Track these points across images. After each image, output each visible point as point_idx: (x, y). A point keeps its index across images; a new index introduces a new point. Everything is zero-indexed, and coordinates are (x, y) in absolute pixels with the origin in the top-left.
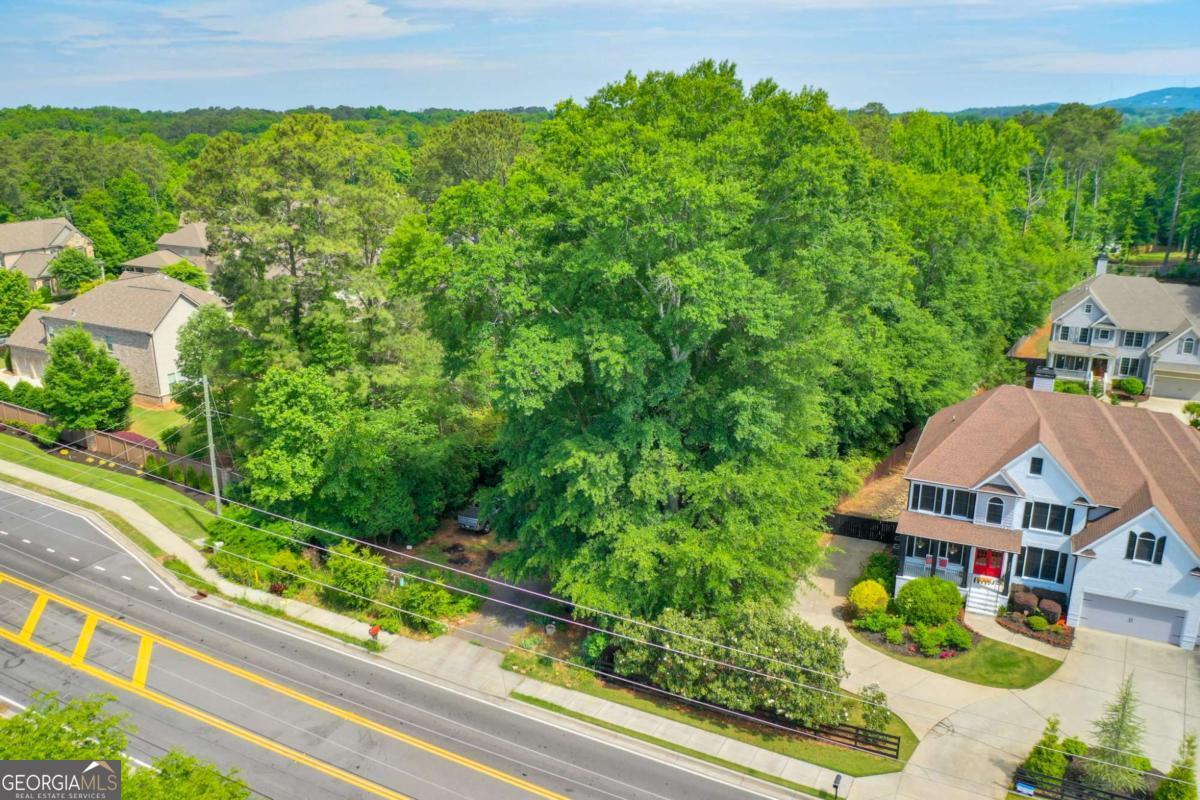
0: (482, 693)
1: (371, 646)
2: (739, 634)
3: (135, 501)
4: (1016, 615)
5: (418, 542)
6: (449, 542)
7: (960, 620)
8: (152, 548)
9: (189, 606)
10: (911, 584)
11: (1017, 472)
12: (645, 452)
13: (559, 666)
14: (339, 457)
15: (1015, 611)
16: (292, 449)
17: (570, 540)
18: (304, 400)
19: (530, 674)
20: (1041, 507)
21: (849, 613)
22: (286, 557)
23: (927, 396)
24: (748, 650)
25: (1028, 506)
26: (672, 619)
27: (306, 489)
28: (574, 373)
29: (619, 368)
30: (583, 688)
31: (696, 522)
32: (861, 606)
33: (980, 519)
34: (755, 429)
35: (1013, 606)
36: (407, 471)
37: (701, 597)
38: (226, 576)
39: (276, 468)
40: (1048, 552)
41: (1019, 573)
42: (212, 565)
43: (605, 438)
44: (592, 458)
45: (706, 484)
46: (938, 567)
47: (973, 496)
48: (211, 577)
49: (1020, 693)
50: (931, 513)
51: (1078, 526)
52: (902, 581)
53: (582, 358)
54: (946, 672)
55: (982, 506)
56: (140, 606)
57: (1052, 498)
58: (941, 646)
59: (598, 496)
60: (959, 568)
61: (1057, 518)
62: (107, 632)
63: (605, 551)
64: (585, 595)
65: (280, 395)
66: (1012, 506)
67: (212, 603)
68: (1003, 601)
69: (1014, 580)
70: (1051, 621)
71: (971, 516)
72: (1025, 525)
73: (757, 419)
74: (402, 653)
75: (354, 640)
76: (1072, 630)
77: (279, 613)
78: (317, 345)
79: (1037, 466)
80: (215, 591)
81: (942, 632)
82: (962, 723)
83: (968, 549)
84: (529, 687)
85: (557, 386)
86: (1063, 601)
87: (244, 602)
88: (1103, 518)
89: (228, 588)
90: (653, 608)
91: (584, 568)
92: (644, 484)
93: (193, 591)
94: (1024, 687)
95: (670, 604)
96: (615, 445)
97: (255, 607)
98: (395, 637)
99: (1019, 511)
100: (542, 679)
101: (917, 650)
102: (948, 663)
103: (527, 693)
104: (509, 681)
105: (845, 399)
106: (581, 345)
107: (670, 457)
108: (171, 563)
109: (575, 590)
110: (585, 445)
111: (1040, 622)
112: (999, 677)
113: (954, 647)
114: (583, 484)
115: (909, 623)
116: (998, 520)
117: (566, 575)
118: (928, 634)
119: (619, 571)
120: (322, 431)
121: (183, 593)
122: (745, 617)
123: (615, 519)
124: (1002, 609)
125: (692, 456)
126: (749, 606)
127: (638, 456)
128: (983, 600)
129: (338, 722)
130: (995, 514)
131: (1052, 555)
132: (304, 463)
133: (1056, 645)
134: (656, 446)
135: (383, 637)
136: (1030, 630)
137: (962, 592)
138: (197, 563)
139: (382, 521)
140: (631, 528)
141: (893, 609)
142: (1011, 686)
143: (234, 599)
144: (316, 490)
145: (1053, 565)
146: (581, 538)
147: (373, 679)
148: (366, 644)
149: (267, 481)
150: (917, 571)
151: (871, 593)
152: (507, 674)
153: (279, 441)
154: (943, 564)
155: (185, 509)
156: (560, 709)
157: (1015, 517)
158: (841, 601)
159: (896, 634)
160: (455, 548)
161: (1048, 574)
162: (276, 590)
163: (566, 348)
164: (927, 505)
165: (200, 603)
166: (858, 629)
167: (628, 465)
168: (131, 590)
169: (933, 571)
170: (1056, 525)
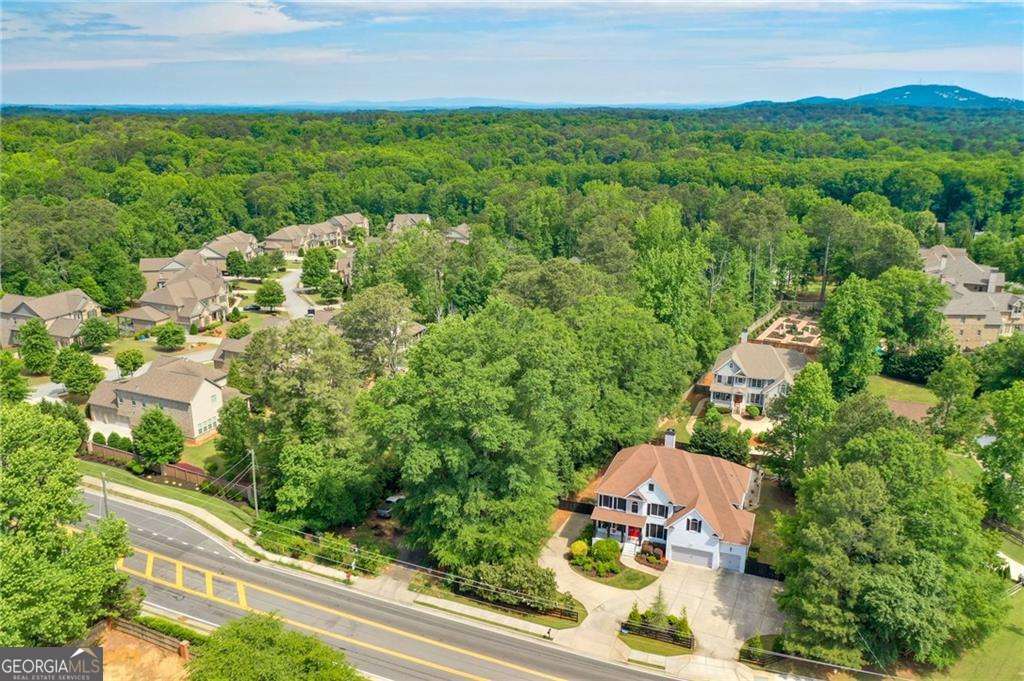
0: (401, 601)
1: (347, 582)
2: (512, 572)
3: (203, 507)
4: (643, 555)
5: (358, 524)
6: (373, 524)
7: (618, 559)
8: (224, 537)
9: (253, 567)
10: (598, 542)
11: (643, 490)
12: (471, 493)
13: (434, 588)
14: (322, 488)
15: (643, 556)
16: (296, 484)
17: (437, 531)
18: (303, 462)
19: (421, 592)
20: (655, 506)
21: (570, 557)
22: (297, 539)
23: (622, 436)
24: (514, 579)
25: (649, 505)
26: (483, 566)
27: (303, 504)
28: (437, 464)
29: (457, 464)
30: (446, 597)
31: (494, 522)
32: (575, 553)
33: (629, 511)
34: (517, 484)
35: (643, 552)
36: (353, 491)
37: (495, 556)
38: (267, 550)
39: (289, 495)
40: (659, 526)
41: (647, 535)
42: (258, 544)
43: (452, 486)
44: (447, 498)
45: (497, 507)
46: (611, 532)
47: (625, 501)
48: (259, 550)
49: (637, 592)
50: (608, 508)
51: (670, 515)
52: (595, 540)
53: (441, 457)
54: (607, 584)
55: (629, 506)
56: (229, 567)
57: (659, 503)
58: (607, 571)
59: (449, 514)
60: (620, 533)
61: (662, 511)
62: (219, 581)
63: (454, 535)
64: (445, 556)
65: (290, 459)
66: (641, 507)
67: (263, 564)
68: (639, 549)
69: (644, 538)
70: (658, 558)
71: (625, 509)
72: (648, 514)
73: (518, 479)
74: (362, 585)
75: (339, 580)
76: (667, 562)
77: (300, 568)
78: (306, 429)
79: (651, 487)
80: (264, 558)
81: (607, 565)
82: (608, 607)
83: (625, 526)
84: (422, 598)
85: (430, 471)
86: (663, 548)
87: (280, 563)
88: (678, 510)
89: (269, 555)
90: (475, 560)
91: (445, 543)
92: (470, 507)
93: (252, 559)
94: (639, 589)
95: (482, 559)
96: (457, 491)
97: (287, 565)
98: (357, 577)
99: (645, 507)
100: (427, 594)
101: (596, 574)
102: (608, 580)
103: (421, 601)
104: (413, 595)
105: (576, 443)
106: (440, 452)
107: (481, 495)
108: (236, 543)
109: (441, 554)
110: (444, 491)
111: (653, 559)
112: (629, 585)
113: (613, 572)
114: (442, 509)
115: (595, 561)
116: (636, 511)
117: (436, 546)
118: (602, 566)
119: (459, 546)
120: (311, 474)
121: (249, 560)
122: (514, 565)
123: (457, 522)
124: (638, 553)
125: (492, 493)
126: (516, 560)
127: (467, 495)
128: (630, 549)
129: (339, 617)
130: (635, 509)
131: (661, 527)
132: (302, 491)
133: (658, 569)
134: (476, 490)
135: (352, 578)
136: (649, 563)
137: (620, 545)
138: (250, 543)
139: (342, 517)
140: (465, 526)
141: (590, 554)
142: (633, 589)
143: (275, 562)
144: (309, 504)
145: (661, 532)
146: (443, 530)
147: (351, 598)
148: (344, 581)
149: (286, 502)
150: (602, 535)
151: (580, 547)
152: (412, 593)
153: (291, 481)
154: (614, 531)
155: (232, 512)
156: (436, 607)
157: (643, 510)
158: (568, 550)
159: (588, 567)
160: (377, 527)
161: (660, 536)
162: (295, 556)
163: (434, 453)
164: (606, 504)
165: (258, 564)
166: (573, 564)
167: (463, 499)
168: (220, 559)
169: (609, 535)
170: (661, 514)
